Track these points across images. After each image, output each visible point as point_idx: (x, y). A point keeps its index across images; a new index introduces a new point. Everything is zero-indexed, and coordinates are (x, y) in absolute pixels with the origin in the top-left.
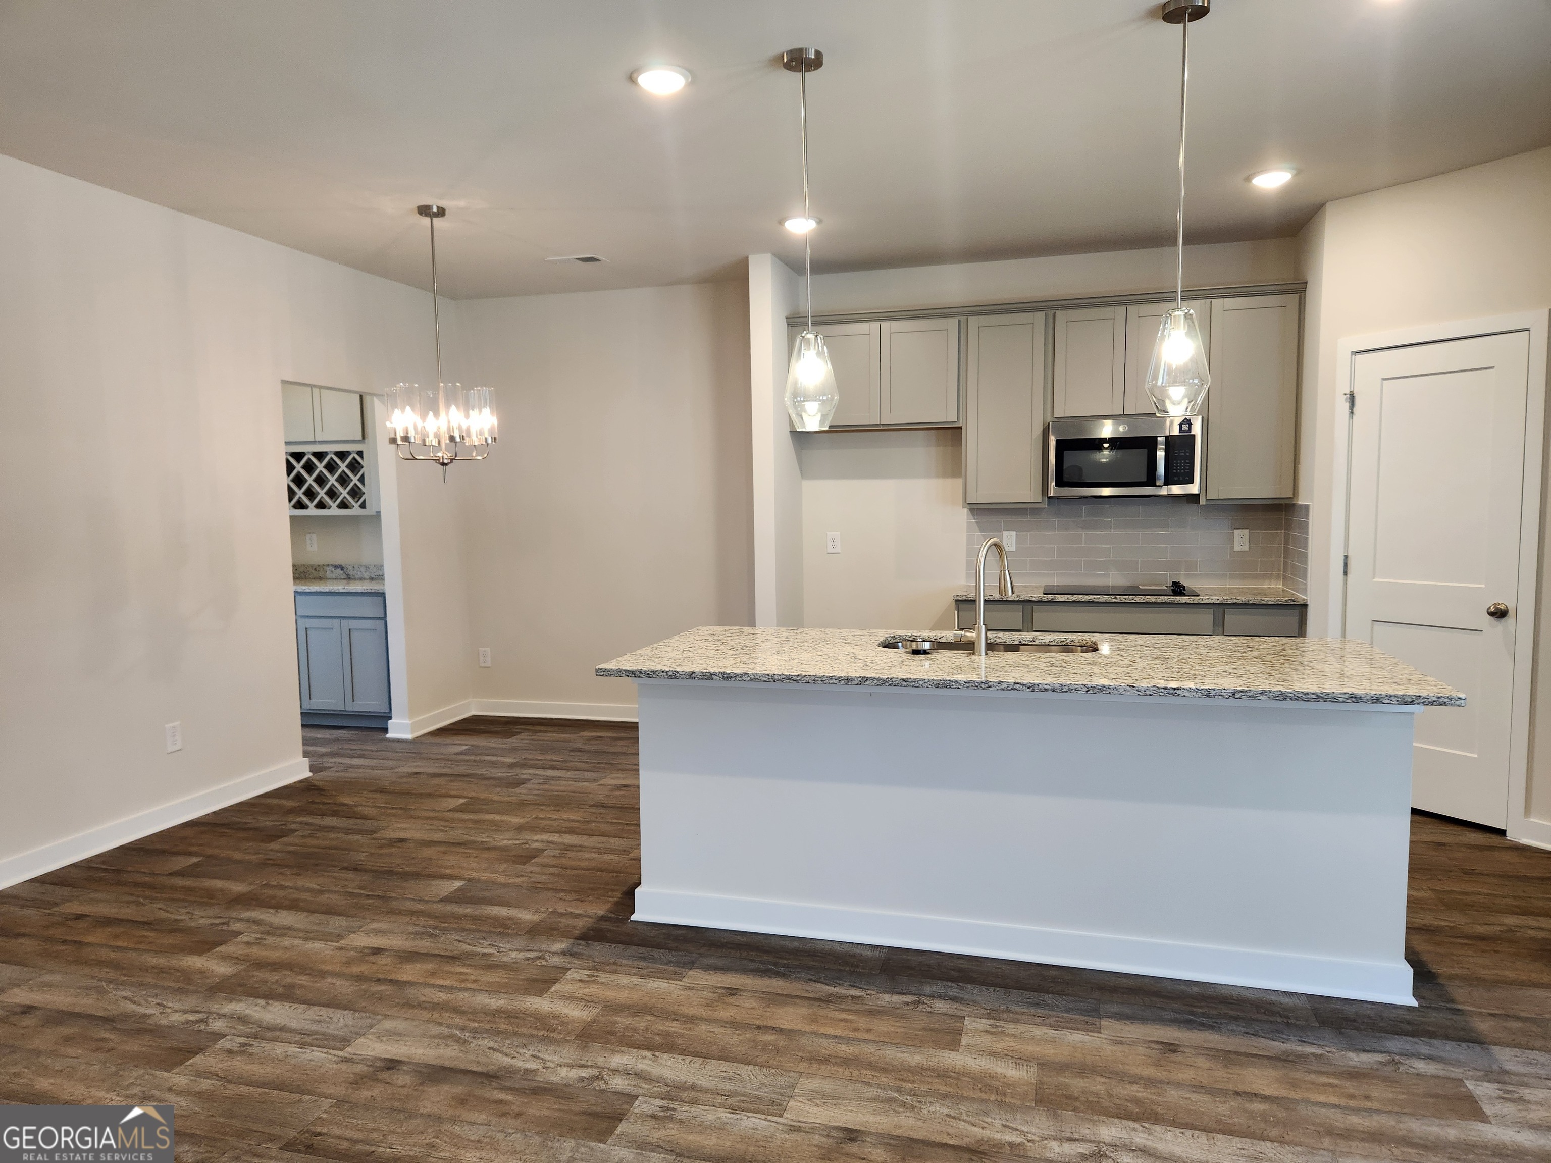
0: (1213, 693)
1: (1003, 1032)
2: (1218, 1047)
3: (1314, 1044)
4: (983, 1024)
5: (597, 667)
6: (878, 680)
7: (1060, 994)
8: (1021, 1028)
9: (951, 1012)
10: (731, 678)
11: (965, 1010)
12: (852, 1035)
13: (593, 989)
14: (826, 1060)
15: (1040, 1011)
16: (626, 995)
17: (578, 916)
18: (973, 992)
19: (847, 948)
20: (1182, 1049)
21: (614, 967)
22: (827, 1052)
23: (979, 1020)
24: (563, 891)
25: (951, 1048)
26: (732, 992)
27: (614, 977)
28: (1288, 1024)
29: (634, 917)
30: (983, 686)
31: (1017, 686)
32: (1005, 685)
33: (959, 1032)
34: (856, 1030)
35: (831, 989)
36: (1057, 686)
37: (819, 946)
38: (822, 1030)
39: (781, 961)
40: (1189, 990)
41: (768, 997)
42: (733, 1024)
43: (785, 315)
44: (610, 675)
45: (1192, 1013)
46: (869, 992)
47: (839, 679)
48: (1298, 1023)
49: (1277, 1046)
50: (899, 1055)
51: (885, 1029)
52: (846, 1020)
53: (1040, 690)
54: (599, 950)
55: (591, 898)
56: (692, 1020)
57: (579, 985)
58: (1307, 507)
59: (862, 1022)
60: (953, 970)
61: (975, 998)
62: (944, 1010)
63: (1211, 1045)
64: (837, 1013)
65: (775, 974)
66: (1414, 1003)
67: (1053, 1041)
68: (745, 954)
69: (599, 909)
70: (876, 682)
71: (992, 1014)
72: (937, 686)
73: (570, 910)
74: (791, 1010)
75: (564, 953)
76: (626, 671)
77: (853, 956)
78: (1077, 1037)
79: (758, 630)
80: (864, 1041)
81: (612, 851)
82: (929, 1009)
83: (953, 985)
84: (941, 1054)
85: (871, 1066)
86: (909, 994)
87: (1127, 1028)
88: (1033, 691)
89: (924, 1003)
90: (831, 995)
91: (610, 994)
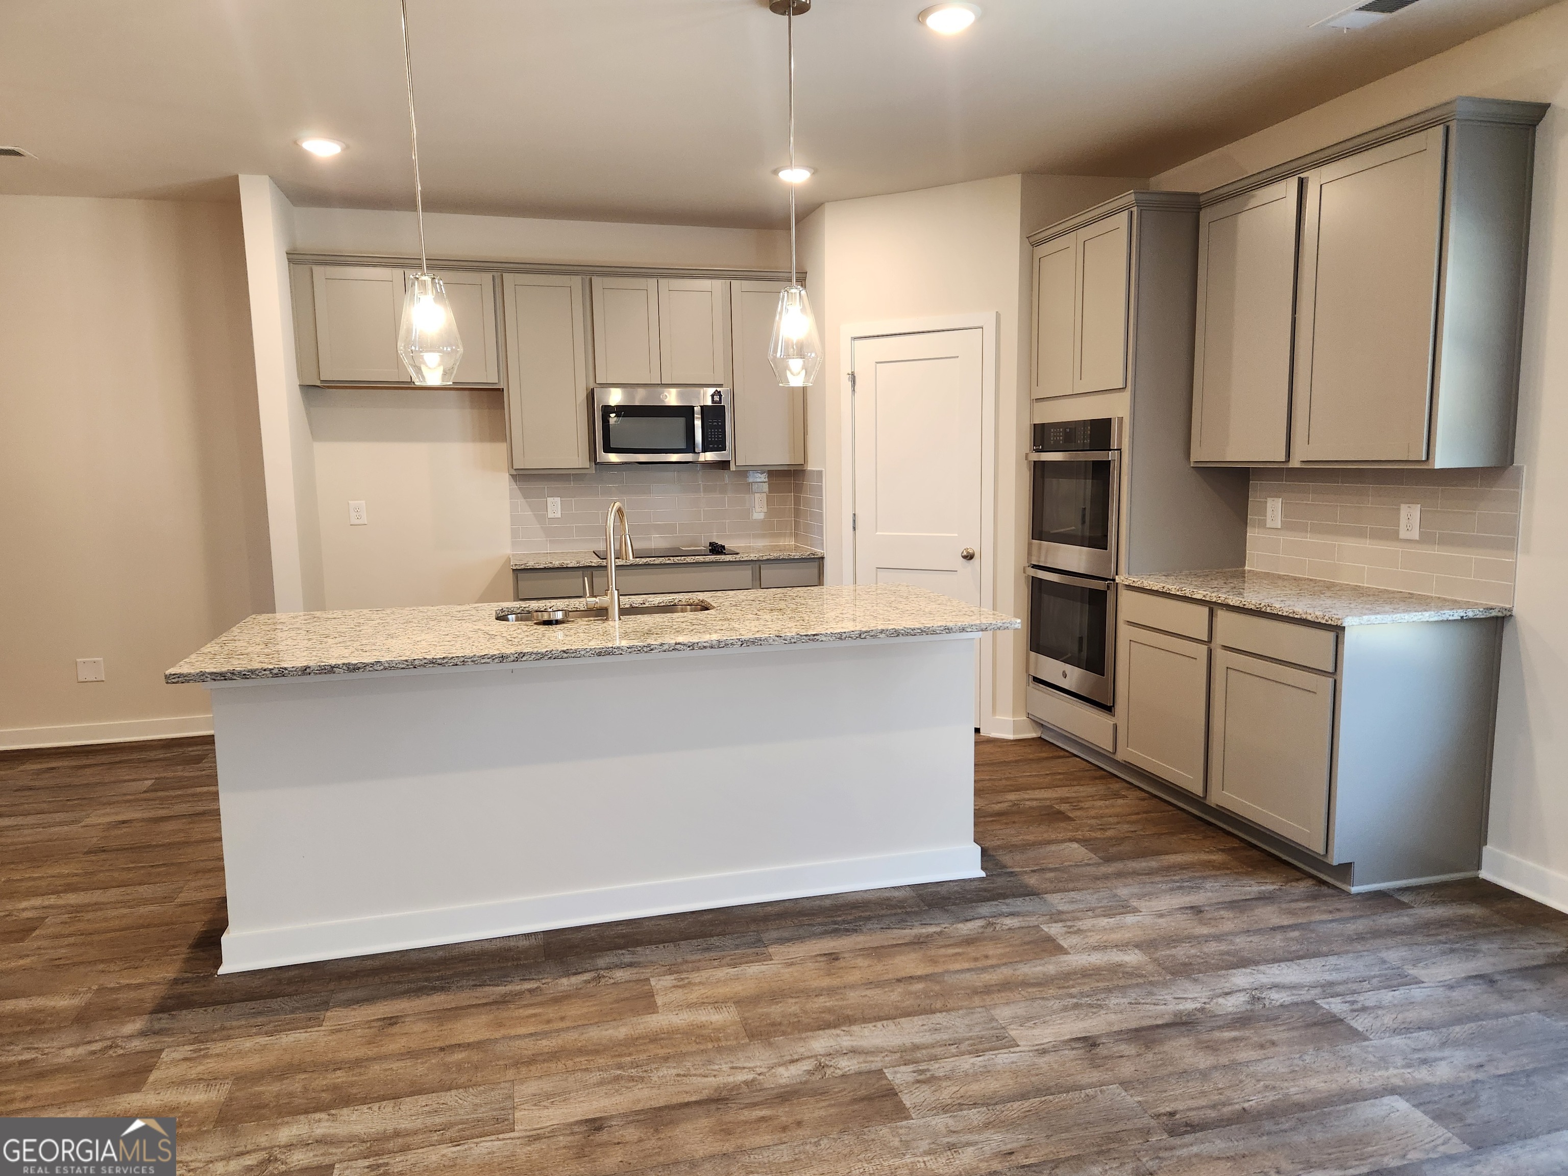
0: (844, 635)
1: (689, 983)
2: (867, 946)
3: (931, 924)
4: (669, 980)
5: (167, 672)
6: (537, 654)
7: (723, 934)
8: (704, 974)
9: (634, 977)
10: (359, 669)
11: (646, 972)
12: (546, 1027)
13: (211, 1065)
14: (532, 1060)
15: (713, 954)
16: (258, 1060)
17: (139, 986)
18: (645, 953)
19: (499, 944)
20: (842, 955)
21: (225, 1033)
22: (530, 1053)
23: (663, 978)
24: (102, 961)
25: (651, 1011)
26: (392, 1021)
27: (229, 1044)
28: (907, 913)
29: (221, 971)
30: (645, 650)
31: (678, 647)
32: (666, 647)
33: (650, 995)
34: (549, 1022)
35: (501, 989)
36: (715, 643)
37: (468, 949)
38: (513, 1032)
39: (431, 975)
40: (823, 903)
41: (436, 1015)
42: (411, 1054)
43: (285, 250)
44: (188, 681)
45: (835, 923)
46: (544, 981)
47: (493, 657)
48: (913, 910)
49: (908, 933)
50: (604, 1033)
51: (579, 1013)
52: (535, 1015)
53: (700, 648)
54: (190, 1019)
55: (147, 961)
56: (358, 1063)
57: (185, 1065)
58: (820, 473)
59: (551, 1012)
60: (616, 937)
61: (650, 958)
62: (627, 978)
63: (860, 946)
64: (521, 1011)
65: (432, 990)
66: (983, 874)
67: (737, 978)
68: (386, 978)
69: (167, 972)
70: (534, 656)
71: (672, 969)
72: (599, 654)
73: (124, 982)
74: (469, 1021)
75: (143, 1034)
76: (212, 674)
77: (510, 949)
78: (754, 969)
79: (280, 616)
80: (563, 1030)
81: (145, 902)
82: (612, 981)
83: (623, 951)
84: (643, 1020)
85: (581, 1051)
86: (585, 972)
87: (791, 949)
88: (693, 649)
89: (604, 977)
90: (505, 995)
91: (237, 1064)
